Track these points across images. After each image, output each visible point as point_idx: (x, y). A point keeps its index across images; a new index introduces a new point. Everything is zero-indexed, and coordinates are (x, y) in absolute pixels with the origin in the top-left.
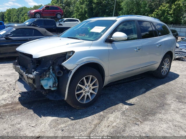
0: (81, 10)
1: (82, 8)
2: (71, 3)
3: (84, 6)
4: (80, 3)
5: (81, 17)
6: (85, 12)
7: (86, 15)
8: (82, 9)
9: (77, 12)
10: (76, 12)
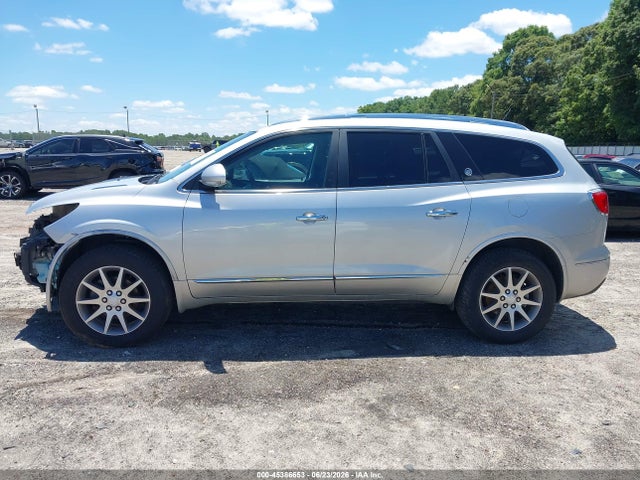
0: (586, 91)
1: (590, 86)
2: (554, 71)
3: (598, 78)
4: (586, 68)
5: (582, 120)
6: (603, 98)
7: (605, 110)
8: (593, 89)
9: (570, 100)
10: (566, 99)
